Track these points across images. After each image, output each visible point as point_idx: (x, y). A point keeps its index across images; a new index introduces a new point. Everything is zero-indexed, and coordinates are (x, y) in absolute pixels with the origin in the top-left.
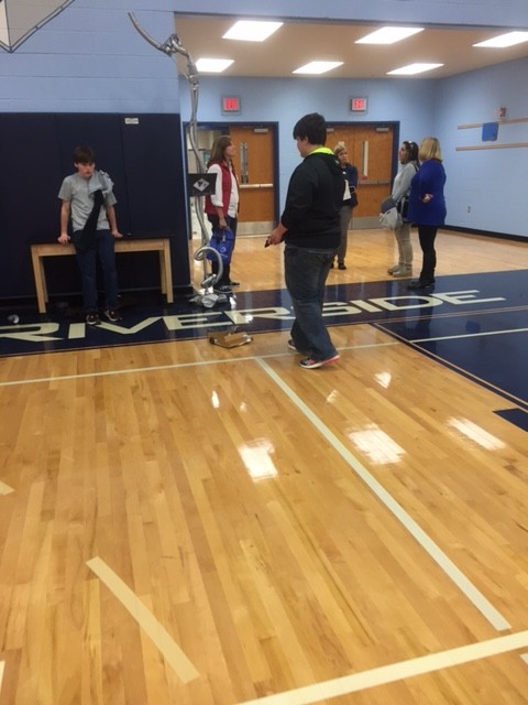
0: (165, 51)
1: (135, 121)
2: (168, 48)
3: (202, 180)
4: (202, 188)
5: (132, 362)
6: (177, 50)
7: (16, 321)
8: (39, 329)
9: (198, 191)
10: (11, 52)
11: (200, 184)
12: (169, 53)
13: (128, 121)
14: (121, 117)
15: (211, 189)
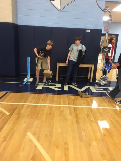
0: (104, 11)
1: (89, 31)
2: (105, 10)
3: (107, 48)
4: (106, 51)
5: (84, 103)
6: (108, 11)
7: (50, 82)
8: (55, 85)
9: (105, 51)
10: (60, 11)
11: (106, 50)
12: (105, 12)
13: (87, 31)
14: (85, 30)
15: (109, 51)
